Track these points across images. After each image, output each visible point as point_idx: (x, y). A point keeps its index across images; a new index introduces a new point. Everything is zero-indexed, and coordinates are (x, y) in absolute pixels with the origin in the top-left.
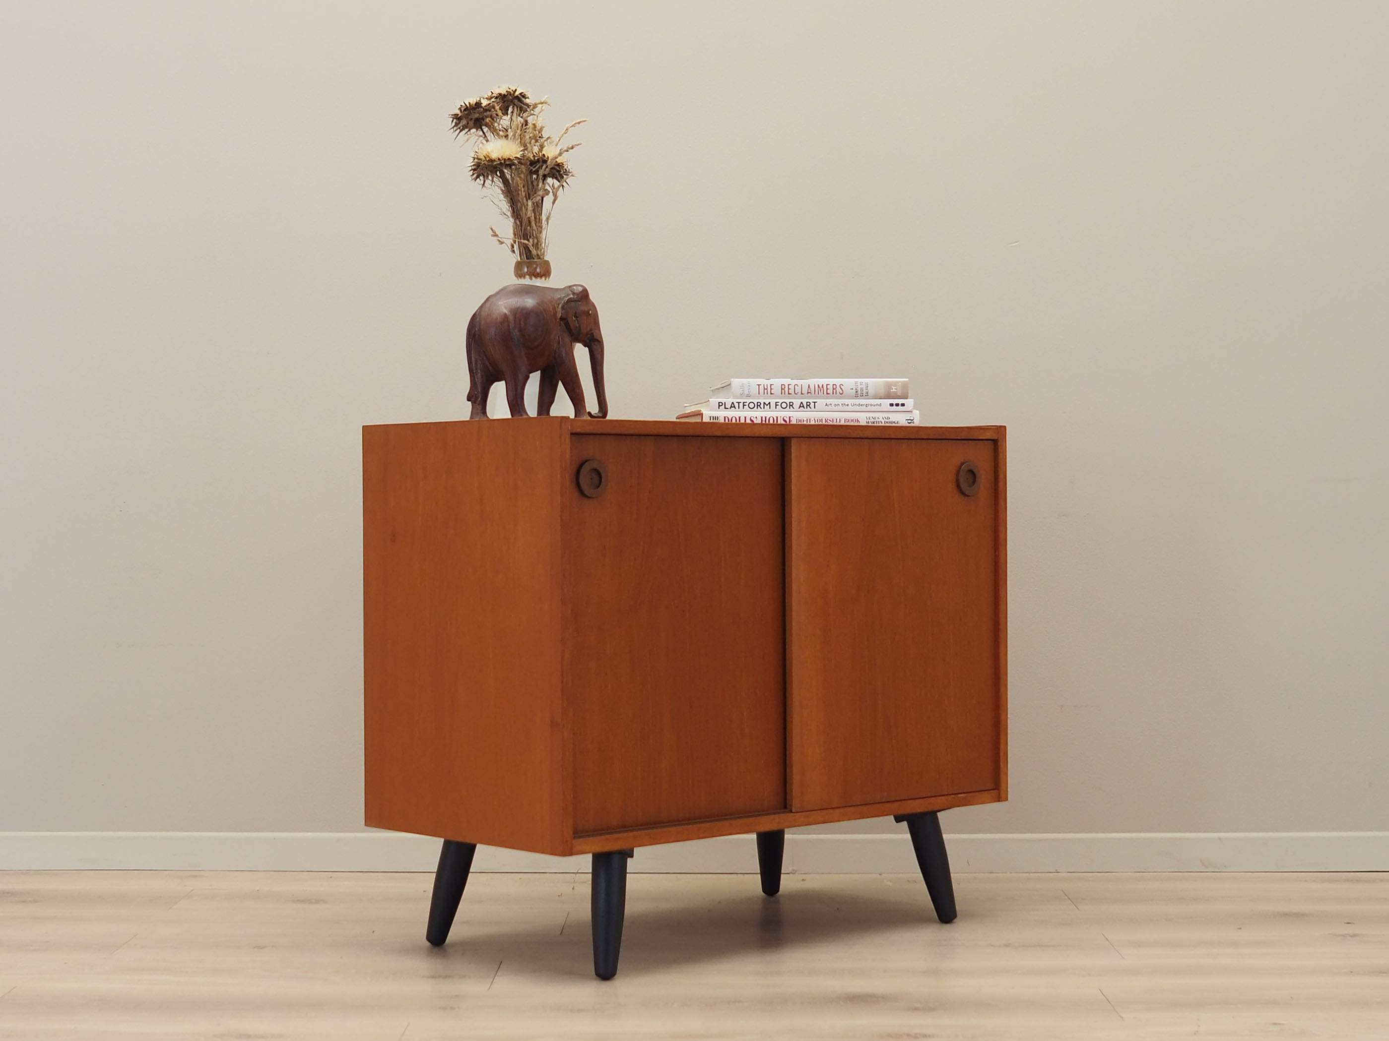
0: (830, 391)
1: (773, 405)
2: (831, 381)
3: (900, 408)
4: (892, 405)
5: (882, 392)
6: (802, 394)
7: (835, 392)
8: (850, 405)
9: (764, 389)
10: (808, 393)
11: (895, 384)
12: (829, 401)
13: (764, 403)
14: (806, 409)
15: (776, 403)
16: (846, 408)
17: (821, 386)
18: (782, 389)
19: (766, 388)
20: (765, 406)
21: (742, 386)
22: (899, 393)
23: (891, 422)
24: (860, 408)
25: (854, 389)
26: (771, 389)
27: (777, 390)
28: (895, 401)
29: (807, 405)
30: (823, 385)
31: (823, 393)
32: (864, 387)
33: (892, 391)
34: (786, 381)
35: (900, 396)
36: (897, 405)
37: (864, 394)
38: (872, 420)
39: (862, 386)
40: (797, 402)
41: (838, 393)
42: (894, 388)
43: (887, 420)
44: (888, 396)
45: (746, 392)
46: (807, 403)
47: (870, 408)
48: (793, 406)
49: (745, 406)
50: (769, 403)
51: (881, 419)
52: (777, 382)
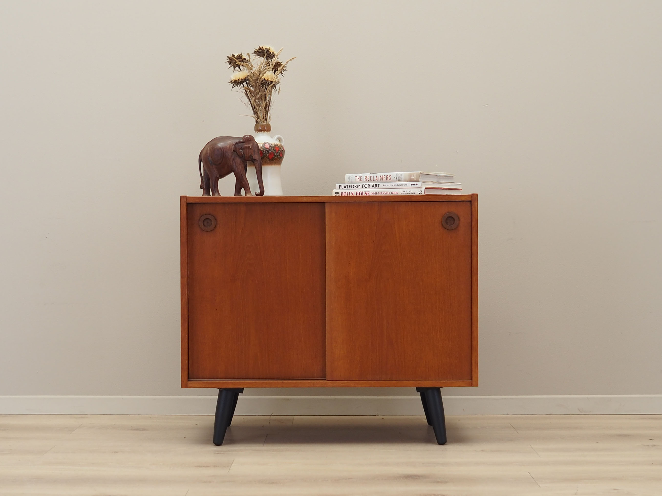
0: (385, 179)
1: (361, 186)
2: (386, 174)
3: (415, 186)
4: (412, 185)
5: (408, 178)
6: (374, 180)
7: (387, 179)
8: (394, 185)
9: (358, 179)
10: (376, 180)
11: (413, 174)
12: (384, 184)
13: (358, 185)
14: (375, 188)
15: (363, 185)
16: (392, 187)
17: (381, 176)
18: (365, 178)
19: (359, 178)
20: (358, 186)
21: (349, 178)
22: (415, 179)
23: (411, 193)
24: (398, 187)
25: (396, 177)
26: (361, 178)
27: (363, 179)
28: (413, 183)
29: (375, 186)
30: (382, 176)
31: (382, 180)
32: (400, 176)
33: (412, 178)
34: (367, 174)
35: (416, 180)
36: (414, 185)
37: (400, 180)
38: (403, 192)
39: (399, 176)
40: (371, 185)
41: (389, 180)
42: (413, 176)
43: (410, 192)
44: (411, 181)
45: (351, 181)
46: (375, 184)
47: (402, 187)
48: (370, 186)
49: (350, 187)
50: (360, 185)
51: (407, 192)
52: (363, 175)
